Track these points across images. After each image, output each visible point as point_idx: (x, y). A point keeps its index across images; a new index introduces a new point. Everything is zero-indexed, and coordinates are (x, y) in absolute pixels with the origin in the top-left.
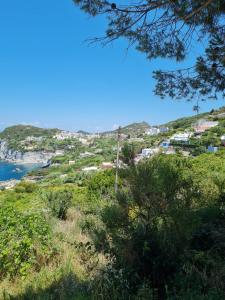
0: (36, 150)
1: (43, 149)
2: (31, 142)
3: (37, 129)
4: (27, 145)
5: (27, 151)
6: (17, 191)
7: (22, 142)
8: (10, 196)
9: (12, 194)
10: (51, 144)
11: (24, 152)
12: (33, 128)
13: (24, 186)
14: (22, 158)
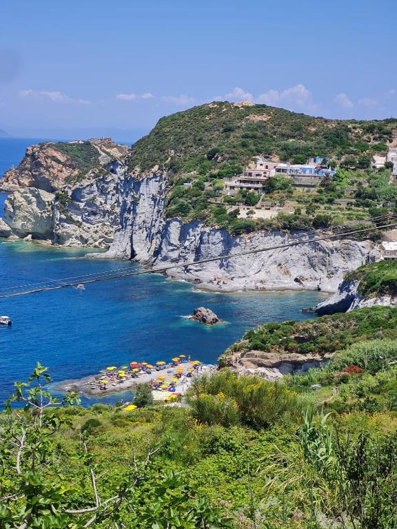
0: (290, 227)
1: (322, 223)
2: (269, 186)
3: (297, 124)
4: (250, 201)
5: (249, 228)
6: (203, 414)
7: (231, 186)
8: (171, 435)
9: (182, 427)
10: (362, 197)
11: (235, 231)
12: (280, 115)
13: (236, 393)
14: (224, 260)
